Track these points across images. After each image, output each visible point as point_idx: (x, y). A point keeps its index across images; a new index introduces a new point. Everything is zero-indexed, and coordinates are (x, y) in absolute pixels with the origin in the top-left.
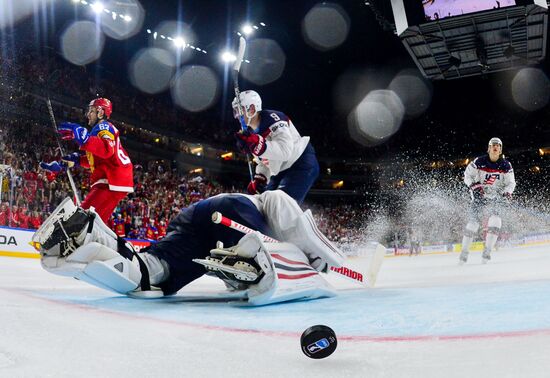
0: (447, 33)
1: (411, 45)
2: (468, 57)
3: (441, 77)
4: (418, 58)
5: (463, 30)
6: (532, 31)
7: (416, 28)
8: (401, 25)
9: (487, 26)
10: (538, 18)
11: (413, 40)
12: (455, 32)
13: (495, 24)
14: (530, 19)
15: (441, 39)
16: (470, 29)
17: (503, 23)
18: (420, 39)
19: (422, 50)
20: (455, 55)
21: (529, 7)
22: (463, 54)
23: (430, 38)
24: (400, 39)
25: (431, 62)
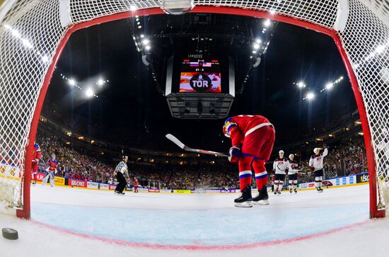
0: (187, 99)
1: (170, 101)
2: (194, 110)
3: (179, 117)
4: (172, 107)
5: (195, 99)
6: (225, 105)
7: (174, 94)
8: (168, 91)
9: (206, 99)
10: (229, 100)
11: (171, 99)
12: (191, 99)
13: (209, 99)
14: (225, 100)
15: (183, 101)
16: (197, 99)
17: (213, 99)
18: (175, 99)
19: (174, 104)
20: (188, 109)
21: (226, 95)
22: (191, 109)
23: (179, 99)
24: (165, 97)
25: (177, 110)
